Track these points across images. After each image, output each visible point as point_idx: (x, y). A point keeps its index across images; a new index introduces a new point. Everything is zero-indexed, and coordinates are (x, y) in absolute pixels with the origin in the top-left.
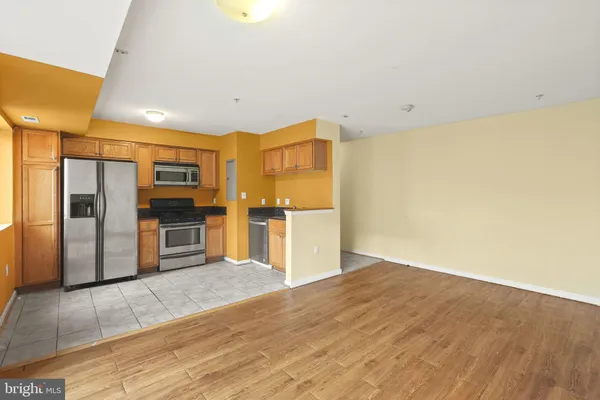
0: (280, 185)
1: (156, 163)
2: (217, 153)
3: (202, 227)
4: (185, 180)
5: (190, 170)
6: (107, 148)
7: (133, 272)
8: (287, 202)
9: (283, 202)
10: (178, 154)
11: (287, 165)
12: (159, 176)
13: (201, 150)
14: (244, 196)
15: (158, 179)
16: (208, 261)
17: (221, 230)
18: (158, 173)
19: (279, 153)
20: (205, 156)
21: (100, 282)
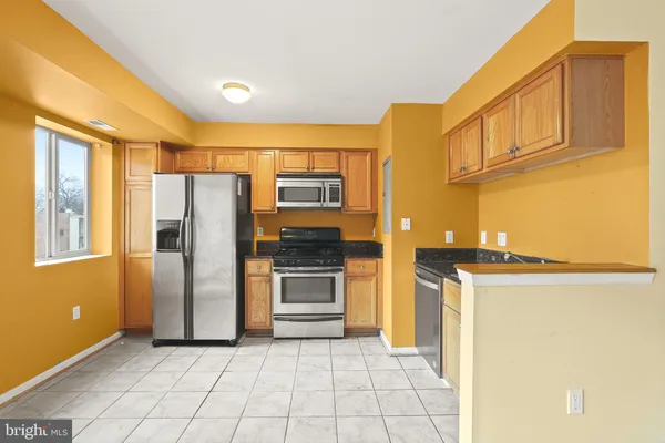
0: (487, 202)
1: (279, 176)
2: (374, 153)
3: (339, 277)
4: (320, 201)
5: (328, 184)
6: (220, 158)
7: (231, 334)
8: (502, 242)
9: (492, 238)
10: (311, 160)
11: (492, 152)
12: (282, 194)
13: (347, 150)
14: (406, 224)
15: (281, 199)
16: (349, 333)
17: (373, 283)
18: (281, 189)
19: (475, 131)
20: (353, 160)
21: (190, 342)
